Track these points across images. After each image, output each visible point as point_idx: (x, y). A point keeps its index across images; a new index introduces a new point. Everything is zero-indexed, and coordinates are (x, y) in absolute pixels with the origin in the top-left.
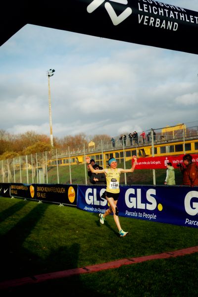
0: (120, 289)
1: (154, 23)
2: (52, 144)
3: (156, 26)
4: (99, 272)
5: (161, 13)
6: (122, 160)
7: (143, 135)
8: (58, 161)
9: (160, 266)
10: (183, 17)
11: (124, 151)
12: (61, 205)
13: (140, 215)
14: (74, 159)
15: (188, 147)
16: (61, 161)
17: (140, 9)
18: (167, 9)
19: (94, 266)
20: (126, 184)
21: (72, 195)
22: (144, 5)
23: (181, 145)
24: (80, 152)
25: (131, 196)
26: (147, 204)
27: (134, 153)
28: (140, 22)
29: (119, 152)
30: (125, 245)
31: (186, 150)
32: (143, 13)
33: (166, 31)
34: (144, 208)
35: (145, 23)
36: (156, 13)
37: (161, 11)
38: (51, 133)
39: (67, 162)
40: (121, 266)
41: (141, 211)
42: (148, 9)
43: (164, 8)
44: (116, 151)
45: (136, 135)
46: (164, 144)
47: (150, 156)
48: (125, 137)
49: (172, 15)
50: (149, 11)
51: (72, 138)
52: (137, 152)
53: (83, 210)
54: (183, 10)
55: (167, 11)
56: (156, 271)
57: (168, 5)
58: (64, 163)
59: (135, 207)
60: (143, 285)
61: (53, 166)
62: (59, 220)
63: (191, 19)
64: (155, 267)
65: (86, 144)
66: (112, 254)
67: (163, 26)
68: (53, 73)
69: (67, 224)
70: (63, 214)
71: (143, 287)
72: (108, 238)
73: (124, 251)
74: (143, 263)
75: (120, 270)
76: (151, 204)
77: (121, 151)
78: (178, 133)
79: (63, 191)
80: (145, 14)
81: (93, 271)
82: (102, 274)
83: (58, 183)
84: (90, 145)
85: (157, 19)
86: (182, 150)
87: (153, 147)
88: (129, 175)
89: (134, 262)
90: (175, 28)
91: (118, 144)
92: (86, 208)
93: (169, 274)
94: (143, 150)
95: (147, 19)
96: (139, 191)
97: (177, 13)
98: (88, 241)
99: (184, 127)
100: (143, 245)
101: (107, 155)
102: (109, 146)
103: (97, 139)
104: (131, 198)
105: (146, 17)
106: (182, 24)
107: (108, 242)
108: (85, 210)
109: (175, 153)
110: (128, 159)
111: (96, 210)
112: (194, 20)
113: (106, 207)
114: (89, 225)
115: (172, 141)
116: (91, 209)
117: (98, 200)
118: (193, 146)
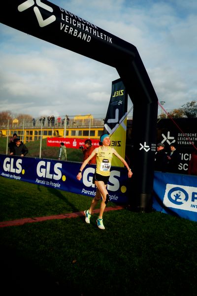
1: (73, 32)
3: (74, 35)
5: (79, 26)
6: (40, 137)
7: (59, 119)
9: (56, 225)
10: (95, 32)
11: (42, 130)
13: (48, 183)
15: (93, 133)
17: (62, 19)
18: (84, 23)
20: (40, 157)
22: (66, 16)
23: (88, 131)
24: (4, 126)
25: (42, 167)
26: (54, 175)
27: (50, 133)
28: (61, 29)
29: (38, 131)
30: (31, 207)
32: (64, 22)
33: (81, 41)
34: (51, 178)
35: (65, 31)
36: (75, 25)
37: (79, 24)
40: (25, 223)
41: (49, 180)
42: (69, 20)
43: (82, 22)
44: (36, 130)
45: (53, 119)
46: (74, 128)
47: (63, 137)
48: (45, 119)
49: (87, 29)
50: (70, 22)
52: (53, 132)
54: (96, 27)
55: (83, 25)
56: (52, 229)
57: (85, 21)
59: (44, 177)
63: (101, 36)
65: (11, 120)
67: (80, 36)
71: (40, 241)
72: (17, 200)
73: (29, 212)
74: (43, 222)
76: (57, 175)
77: (39, 130)
78: (87, 121)
80: (66, 24)
85: (76, 30)
86: (88, 135)
87: (65, 130)
88: (44, 151)
89: (36, 221)
90: (89, 40)
91: (38, 124)
92: (3, 174)
93: (62, 231)
94: (58, 131)
95: (67, 28)
96: (49, 164)
97: (91, 29)
99: (92, 117)
100: (46, 207)
101: (28, 132)
102: (30, 125)
103: (21, 118)
104: (42, 169)
105: (67, 26)
106: (94, 38)
107: (17, 203)
108: (2, 176)
109: (82, 137)
110: (45, 137)
111: (11, 176)
112: (103, 37)
113: (20, 175)
114: (3, 189)
115: (81, 127)
116: (7, 175)
117: (14, 168)
118: (97, 133)
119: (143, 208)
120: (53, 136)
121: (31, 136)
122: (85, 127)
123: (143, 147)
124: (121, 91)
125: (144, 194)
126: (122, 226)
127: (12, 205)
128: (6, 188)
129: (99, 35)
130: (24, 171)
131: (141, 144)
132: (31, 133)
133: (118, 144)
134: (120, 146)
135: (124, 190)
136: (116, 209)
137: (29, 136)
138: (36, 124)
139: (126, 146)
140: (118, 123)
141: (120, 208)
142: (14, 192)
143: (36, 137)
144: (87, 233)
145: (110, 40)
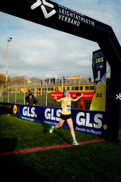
1: (67, 20)
2: (7, 80)
3: (68, 22)
4: (26, 154)
5: (71, 15)
6: (46, 92)
7: (58, 79)
8: (10, 90)
9: (60, 152)
10: (83, 19)
11: (47, 87)
12: (9, 115)
13: (52, 123)
14: (18, 90)
15: (81, 88)
16: (11, 90)
17: (60, 12)
19: (23, 150)
20: (46, 106)
21: (15, 110)
22: (63, 10)
23: (78, 87)
24: (22, 86)
25: (48, 112)
26: (57, 118)
27: (52, 89)
28: (59, 18)
29: (44, 88)
30: (42, 139)
31: (80, 90)
32: (61, 14)
33: (73, 25)
34: (55, 120)
35: (62, 20)
36: (69, 15)
37: (71, 14)
38: (7, 74)
39: (15, 91)
40: (39, 151)
41: (53, 121)
42: (64, 12)
45: (54, 79)
46: (69, 85)
47: (61, 91)
48: (48, 80)
49: (77, 17)
51: (19, 78)
52: (54, 89)
53: (21, 118)
54: (83, 15)
55: (74, 14)
56: (57, 155)
57: (75, 12)
58: (13, 91)
59: (50, 119)
60: (49, 161)
61: (6, 92)
62: (6, 123)
63: (87, 21)
64: (57, 152)
65: (26, 82)
66: (34, 144)
67: (72, 22)
68: (11, 40)
69: (11, 126)
70: (9, 120)
71: (49, 163)
72: (33, 135)
73: (41, 143)
74: (51, 150)
75: (38, 153)
77: (45, 87)
78: (77, 80)
79: (10, 107)
80: (63, 15)
81: (22, 153)
82: (27, 155)
83: (8, 102)
84: (28, 82)
85: (69, 18)
86: (78, 90)
87: (63, 86)
88: (49, 101)
89: (45, 149)
90: (78, 25)
91: (44, 83)
92: (23, 118)
93: (64, 156)
94: (57, 88)
95: (63, 17)
96: (53, 110)
97: (79, 17)
98: (22, 136)
99: (80, 77)
100: (52, 140)
101: (38, 89)
102: (39, 84)
103: (33, 80)
104: (48, 114)
105: (63, 16)
106: (82, 23)
107: (33, 137)
108: (22, 119)
109: (74, 91)
110: (49, 92)
111: (28, 119)
112: (88, 22)
113: (34, 118)
114: (23, 127)
115: (73, 84)
116: (26, 118)
117: (30, 113)
118: (84, 88)
119: (120, 140)
120: (54, 91)
121: (40, 91)
122: (76, 84)
123: (118, 97)
124: (102, 58)
125: (120, 130)
126: (106, 153)
127: (30, 138)
128: (25, 127)
129: (86, 21)
130: (36, 115)
131: (117, 95)
132: (40, 89)
133: (100, 96)
134: (101, 96)
135: (105, 127)
136: (100, 141)
137: (39, 92)
138: (43, 84)
139: (106, 97)
140: (100, 81)
141: (103, 140)
142: (31, 129)
143: (43, 92)
144: (81, 158)
145: (93, 23)
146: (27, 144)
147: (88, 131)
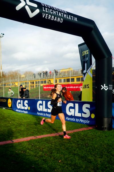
0: (28, 151)
2: (1, 75)
3: (52, 19)
4: (19, 143)
5: (55, 13)
6: (39, 85)
7: (50, 72)
8: (4, 85)
9: (50, 140)
10: (66, 16)
12: (4, 108)
13: (44, 115)
14: (13, 84)
15: (73, 80)
16: (6, 84)
17: (44, 10)
18: (58, 11)
19: (17, 140)
21: (10, 103)
22: (46, 8)
23: (69, 79)
24: (16, 80)
25: (40, 104)
26: (48, 109)
27: (45, 82)
28: (43, 17)
30: (34, 129)
31: (71, 82)
32: (45, 13)
33: (57, 23)
34: (46, 111)
35: (46, 18)
36: (52, 13)
37: (54, 12)
38: (1, 69)
40: (30, 140)
41: (45, 113)
42: (48, 11)
43: (56, 10)
44: (36, 81)
46: (61, 78)
47: (53, 84)
49: (60, 14)
51: (13, 72)
52: (47, 81)
53: (15, 111)
54: (66, 12)
55: (57, 12)
56: (47, 142)
57: (58, 9)
58: (8, 85)
59: (42, 111)
60: (39, 149)
61: (1, 87)
62: (2, 116)
63: (70, 17)
64: (47, 140)
65: (20, 76)
66: (27, 134)
67: (55, 20)
68: (3, 36)
69: (6, 118)
70: (4, 113)
72: (26, 126)
73: (33, 133)
74: (42, 139)
75: (29, 142)
76: (50, 109)
77: (38, 81)
78: (68, 72)
79: (5, 101)
81: (15, 142)
83: (4, 97)
84: (22, 76)
85: (52, 16)
86: (69, 82)
87: (54, 79)
88: (42, 94)
89: (36, 138)
90: (61, 21)
92: (17, 110)
94: (50, 81)
95: (47, 15)
96: (44, 102)
97: (62, 14)
98: (16, 127)
99: (72, 69)
100: (43, 129)
101: (31, 82)
102: (32, 78)
103: (26, 74)
104: (40, 106)
106: (65, 21)
107: (26, 128)
108: (16, 112)
109: (66, 83)
110: (42, 85)
111: (22, 111)
112: (71, 18)
113: (27, 110)
115: (65, 76)
116: (20, 111)
117: (23, 106)
118: (75, 79)
119: (106, 128)
120: (47, 84)
122: (68, 76)
124: (87, 51)
125: (106, 119)
126: (91, 140)
127: (23, 129)
128: (19, 119)
129: (68, 17)
130: (29, 108)
132: (33, 83)
133: (87, 87)
134: (89, 87)
135: (93, 116)
136: (88, 129)
137: (32, 85)
139: (93, 87)
140: (86, 72)
141: (91, 128)
142: (24, 121)
143: (36, 86)
145: (76, 19)
146: (20, 134)
147: (77, 120)
